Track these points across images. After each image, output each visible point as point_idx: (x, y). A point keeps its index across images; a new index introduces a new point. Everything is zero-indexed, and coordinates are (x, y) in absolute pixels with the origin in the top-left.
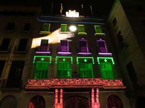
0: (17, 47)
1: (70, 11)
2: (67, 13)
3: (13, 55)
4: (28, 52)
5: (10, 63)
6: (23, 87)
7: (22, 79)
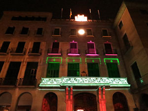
0: (31, 50)
1: (78, 15)
2: (76, 17)
3: (28, 57)
4: (41, 54)
5: (25, 64)
6: (37, 85)
7: (36, 78)
